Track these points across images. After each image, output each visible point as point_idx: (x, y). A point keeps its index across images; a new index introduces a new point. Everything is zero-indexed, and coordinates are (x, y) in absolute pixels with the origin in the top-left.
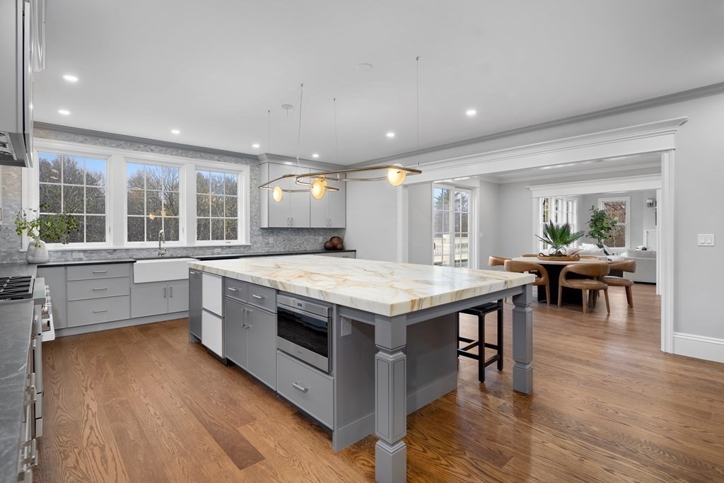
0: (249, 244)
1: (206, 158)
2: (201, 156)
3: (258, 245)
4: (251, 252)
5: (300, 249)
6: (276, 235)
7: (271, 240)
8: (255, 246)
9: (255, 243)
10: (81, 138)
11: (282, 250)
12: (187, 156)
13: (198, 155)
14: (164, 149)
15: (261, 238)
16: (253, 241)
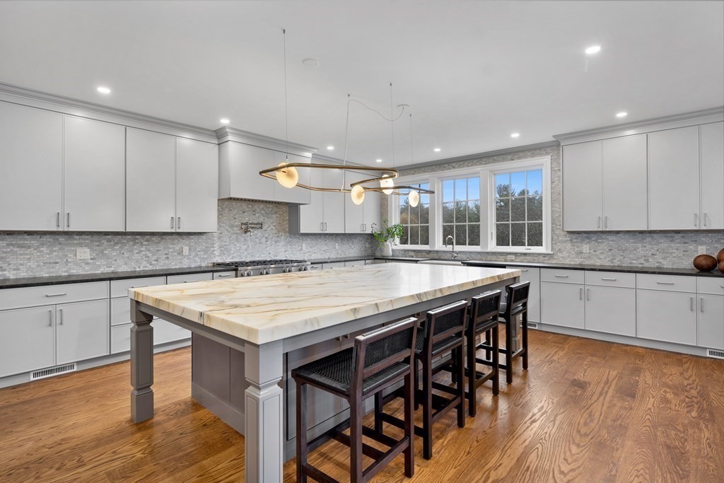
0: (550, 252)
1: (499, 161)
2: (494, 160)
3: (565, 254)
4: (553, 262)
5: (647, 265)
6: (596, 241)
7: (586, 248)
8: (560, 255)
9: (560, 250)
10: (412, 172)
11: (607, 263)
12: (481, 164)
13: (491, 160)
14: (462, 163)
15: (569, 245)
16: (557, 248)
